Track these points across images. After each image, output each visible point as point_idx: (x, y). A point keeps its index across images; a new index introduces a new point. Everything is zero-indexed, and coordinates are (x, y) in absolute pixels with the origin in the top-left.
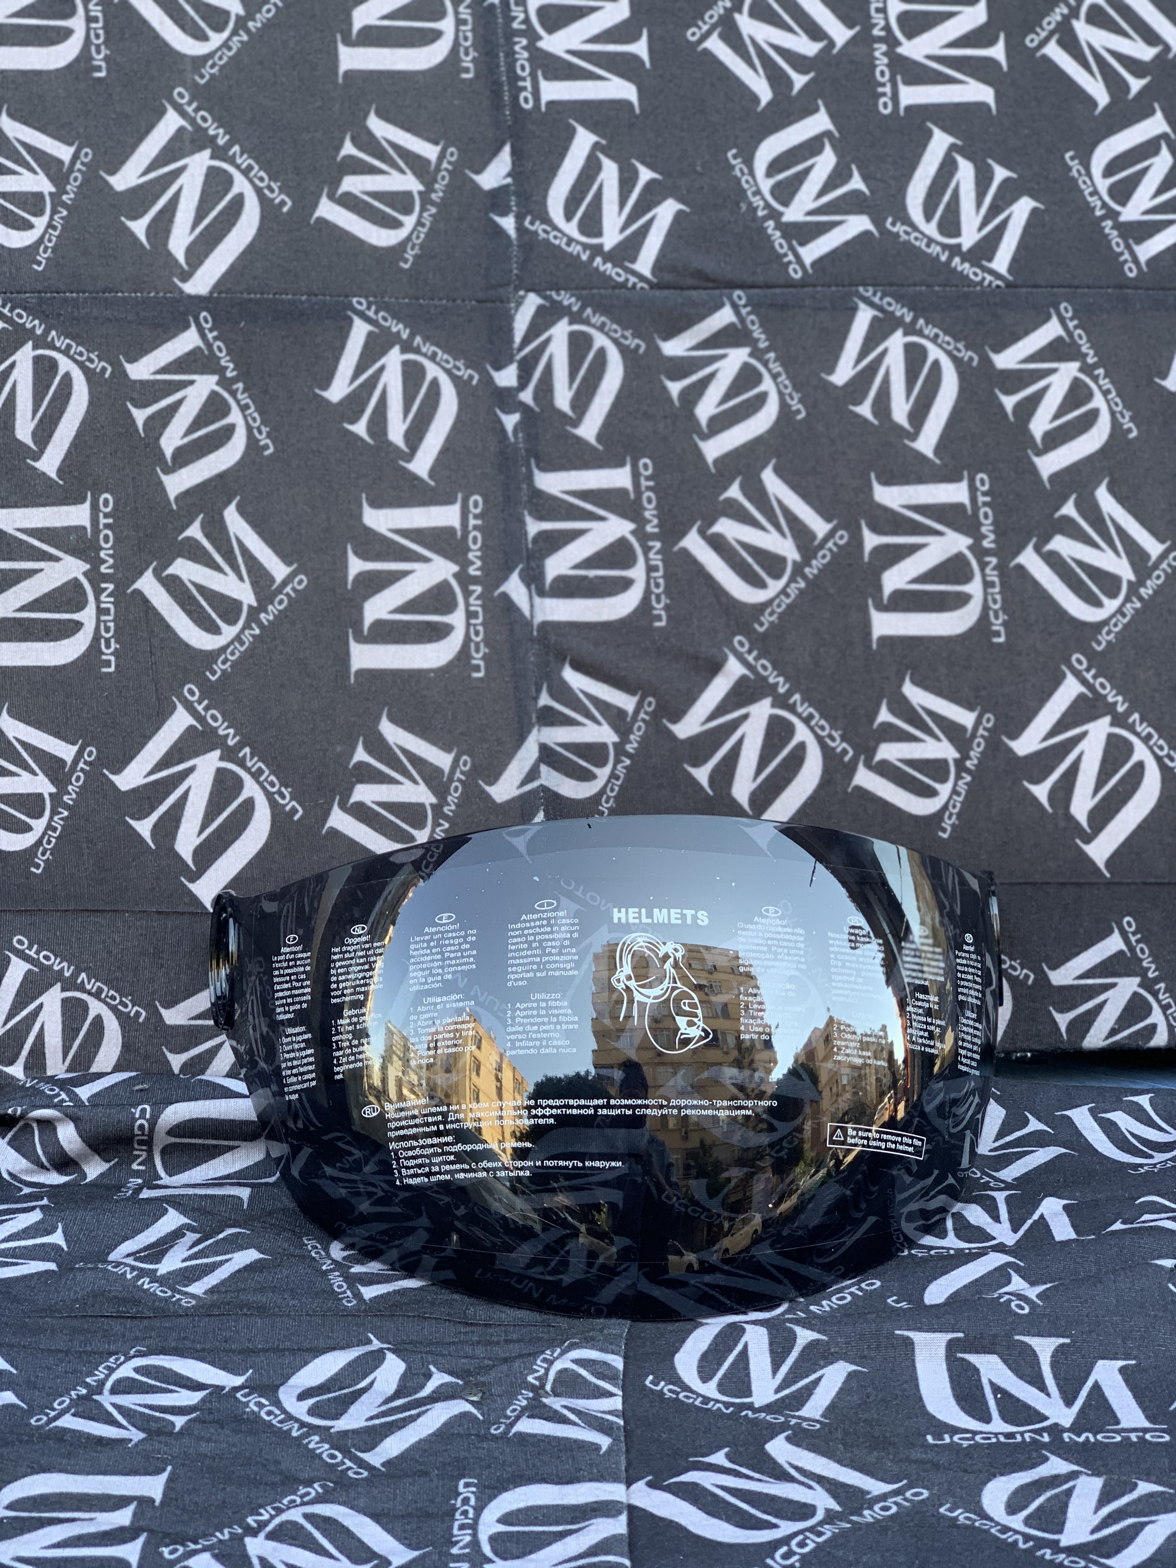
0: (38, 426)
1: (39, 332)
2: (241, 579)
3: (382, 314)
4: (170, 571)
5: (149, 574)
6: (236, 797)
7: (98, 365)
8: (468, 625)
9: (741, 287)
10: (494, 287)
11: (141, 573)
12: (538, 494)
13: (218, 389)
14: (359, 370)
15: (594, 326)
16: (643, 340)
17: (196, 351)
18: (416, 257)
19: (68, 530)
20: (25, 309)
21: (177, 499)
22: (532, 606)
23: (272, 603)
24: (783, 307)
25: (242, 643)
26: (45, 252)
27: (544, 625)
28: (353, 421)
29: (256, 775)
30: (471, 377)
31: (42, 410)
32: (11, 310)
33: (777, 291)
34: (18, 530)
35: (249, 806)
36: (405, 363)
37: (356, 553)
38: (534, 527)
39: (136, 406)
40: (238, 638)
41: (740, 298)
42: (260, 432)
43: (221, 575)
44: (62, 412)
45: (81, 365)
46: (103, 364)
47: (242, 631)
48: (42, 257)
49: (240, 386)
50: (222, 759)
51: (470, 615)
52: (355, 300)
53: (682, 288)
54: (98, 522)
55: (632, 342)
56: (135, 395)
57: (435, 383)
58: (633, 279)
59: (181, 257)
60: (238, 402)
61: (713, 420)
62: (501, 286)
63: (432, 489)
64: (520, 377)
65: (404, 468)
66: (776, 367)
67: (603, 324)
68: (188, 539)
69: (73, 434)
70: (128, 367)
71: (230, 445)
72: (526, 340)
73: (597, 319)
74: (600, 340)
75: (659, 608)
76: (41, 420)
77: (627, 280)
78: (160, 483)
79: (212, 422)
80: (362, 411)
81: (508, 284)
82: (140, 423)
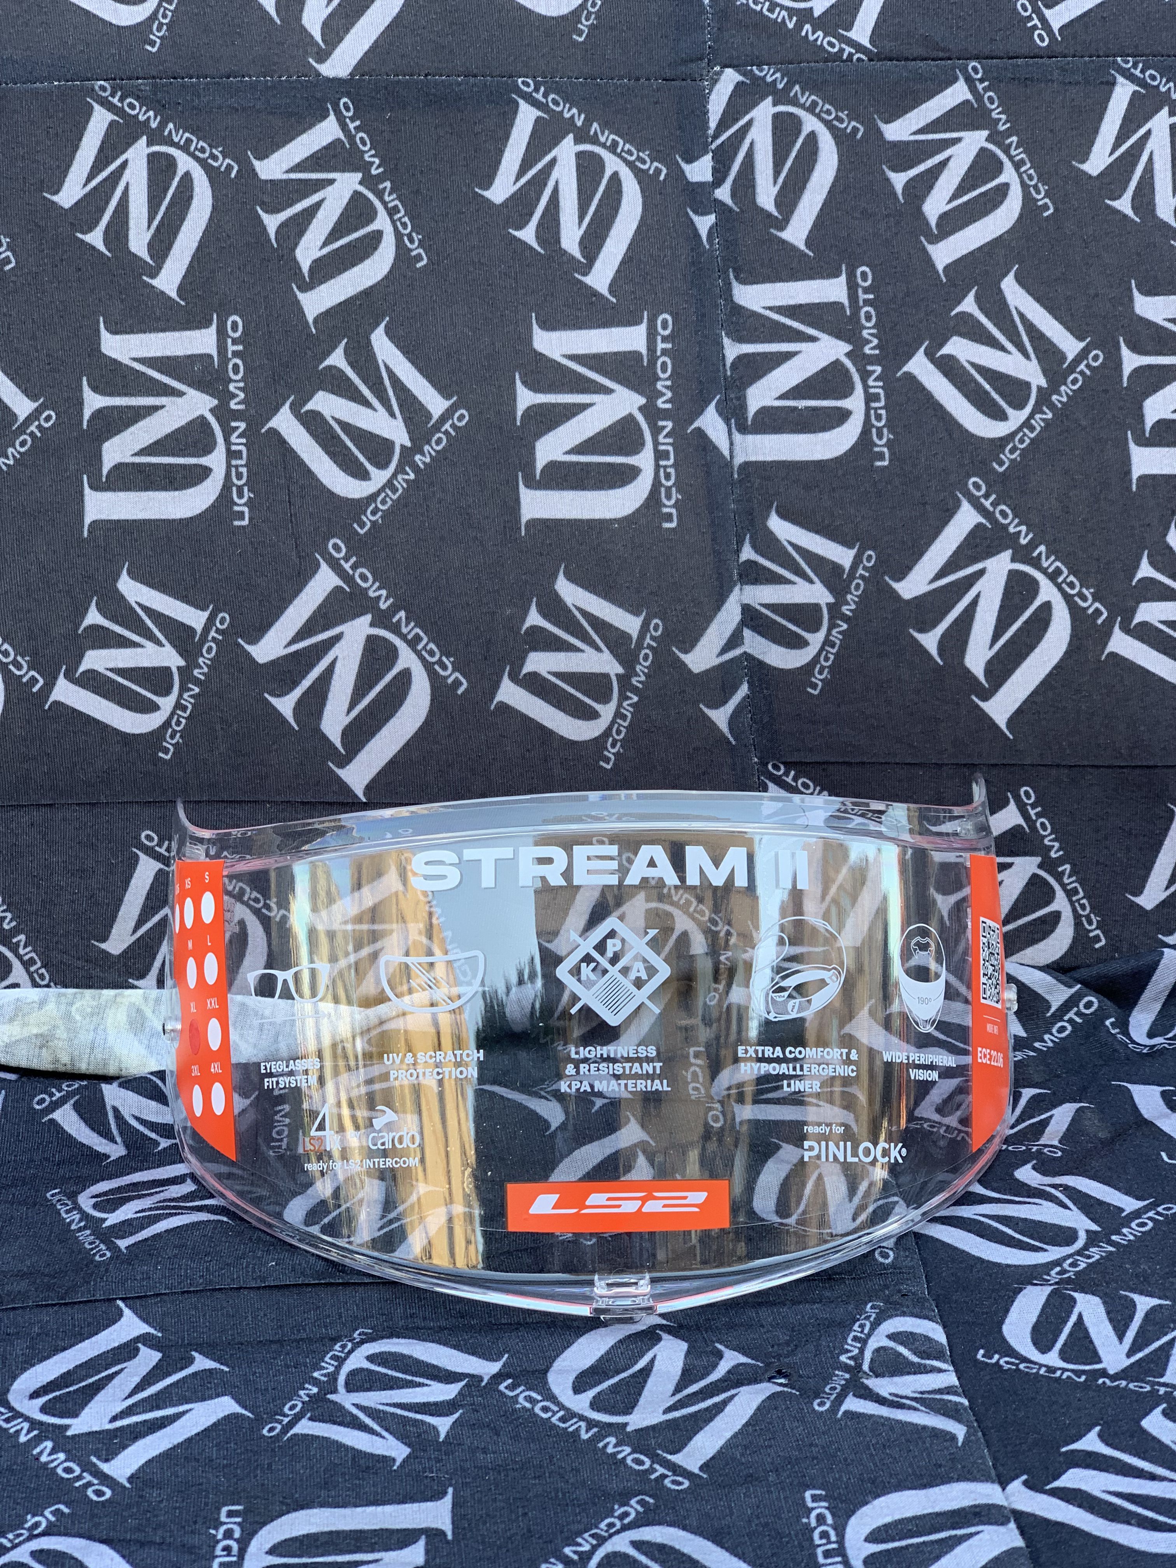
0: (154, 236)
1: (154, 125)
2: (392, 415)
3: (552, 96)
4: (310, 406)
5: (286, 409)
6: (390, 669)
7: (222, 163)
8: (657, 467)
9: (976, 58)
10: (684, 62)
11: (276, 410)
12: (738, 310)
13: (361, 189)
14: (525, 165)
15: (803, 106)
16: (862, 123)
17: (336, 144)
18: (591, 27)
19: (192, 359)
20: (137, 98)
21: (316, 320)
22: (731, 444)
23: (429, 442)
24: (1027, 81)
25: (394, 490)
26: (159, 29)
27: (746, 465)
28: (520, 227)
29: (413, 643)
30: (658, 171)
31: (159, 217)
32: (121, 100)
33: (1020, 61)
34: (135, 359)
35: (405, 678)
36: (579, 155)
37: (524, 383)
38: (732, 350)
39: (267, 212)
40: (390, 484)
41: (975, 69)
42: (412, 241)
43: (369, 411)
44: (182, 220)
45: (203, 163)
46: (227, 161)
47: (394, 475)
48: (156, 36)
49: (388, 184)
50: (372, 625)
51: (660, 455)
52: (520, 80)
53: (907, 59)
54: (226, 349)
55: (847, 125)
56: (266, 199)
57: (615, 178)
58: (848, 50)
59: (316, 33)
60: (385, 204)
61: (943, 218)
62: (692, 61)
63: (614, 307)
64: (715, 170)
65: (581, 282)
66: (1019, 154)
67: (814, 104)
68: (330, 368)
69: (195, 245)
70: (256, 163)
71: (377, 256)
72: (723, 125)
73: (807, 99)
74: (810, 123)
75: (881, 444)
76: (158, 229)
77: (842, 50)
78: (297, 302)
79: (356, 229)
80: (531, 214)
81: (701, 59)
82: (272, 231)
